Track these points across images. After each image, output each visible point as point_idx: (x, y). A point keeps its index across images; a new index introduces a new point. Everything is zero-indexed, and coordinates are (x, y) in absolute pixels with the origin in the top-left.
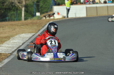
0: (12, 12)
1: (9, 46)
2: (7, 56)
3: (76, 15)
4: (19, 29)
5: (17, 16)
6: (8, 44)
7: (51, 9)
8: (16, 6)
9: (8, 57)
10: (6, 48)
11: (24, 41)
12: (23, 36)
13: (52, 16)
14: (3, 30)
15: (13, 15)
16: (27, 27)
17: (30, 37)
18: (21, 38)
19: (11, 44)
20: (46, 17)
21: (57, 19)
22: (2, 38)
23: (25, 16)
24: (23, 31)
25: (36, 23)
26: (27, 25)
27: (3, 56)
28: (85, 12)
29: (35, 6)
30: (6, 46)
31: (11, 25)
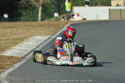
0: (27, 11)
1: (22, 48)
2: (19, 59)
3: (97, 18)
4: (35, 30)
5: (34, 16)
8: (33, 5)
9: (20, 61)
10: (19, 50)
11: (39, 44)
12: (38, 38)
13: (72, 18)
14: (17, 30)
15: (29, 15)
16: (43, 29)
17: (45, 39)
18: (36, 41)
19: (24, 47)
20: (65, 18)
21: (77, 21)
22: (15, 40)
23: (42, 16)
24: (38, 32)
25: (53, 25)
26: (43, 26)
28: (108, 14)
29: (53, 6)
30: (18, 49)
31: (25, 25)
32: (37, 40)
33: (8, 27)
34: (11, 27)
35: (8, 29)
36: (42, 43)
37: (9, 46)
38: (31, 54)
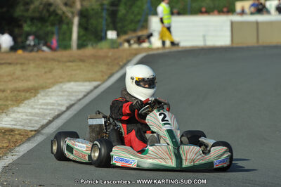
0: (47, 27)
1: (33, 111)
2: (27, 136)
3: (205, 40)
4: (63, 69)
5: (61, 37)
6: (32, 107)
7: (145, 24)
8: (59, 12)
9: (29, 139)
10: (27, 116)
11: (71, 100)
12: (70, 88)
13: (147, 40)
14: (23, 70)
15: (50, 35)
16: (82, 67)
17: (88, 91)
18: (66, 93)
19: (39, 107)
20: (132, 42)
21: (158, 49)
22: (19, 91)
23: (79, 37)
25: (106, 57)
26: (82, 61)
27: (18, 137)
28: (229, 34)
29: (104, 14)
30: (25, 112)
31: (41, 59)
32: (68, 92)
33: (3, 62)
34: (10, 64)
35: (3, 66)
36: (80, 100)
37: (5, 105)
38: (54, 123)
